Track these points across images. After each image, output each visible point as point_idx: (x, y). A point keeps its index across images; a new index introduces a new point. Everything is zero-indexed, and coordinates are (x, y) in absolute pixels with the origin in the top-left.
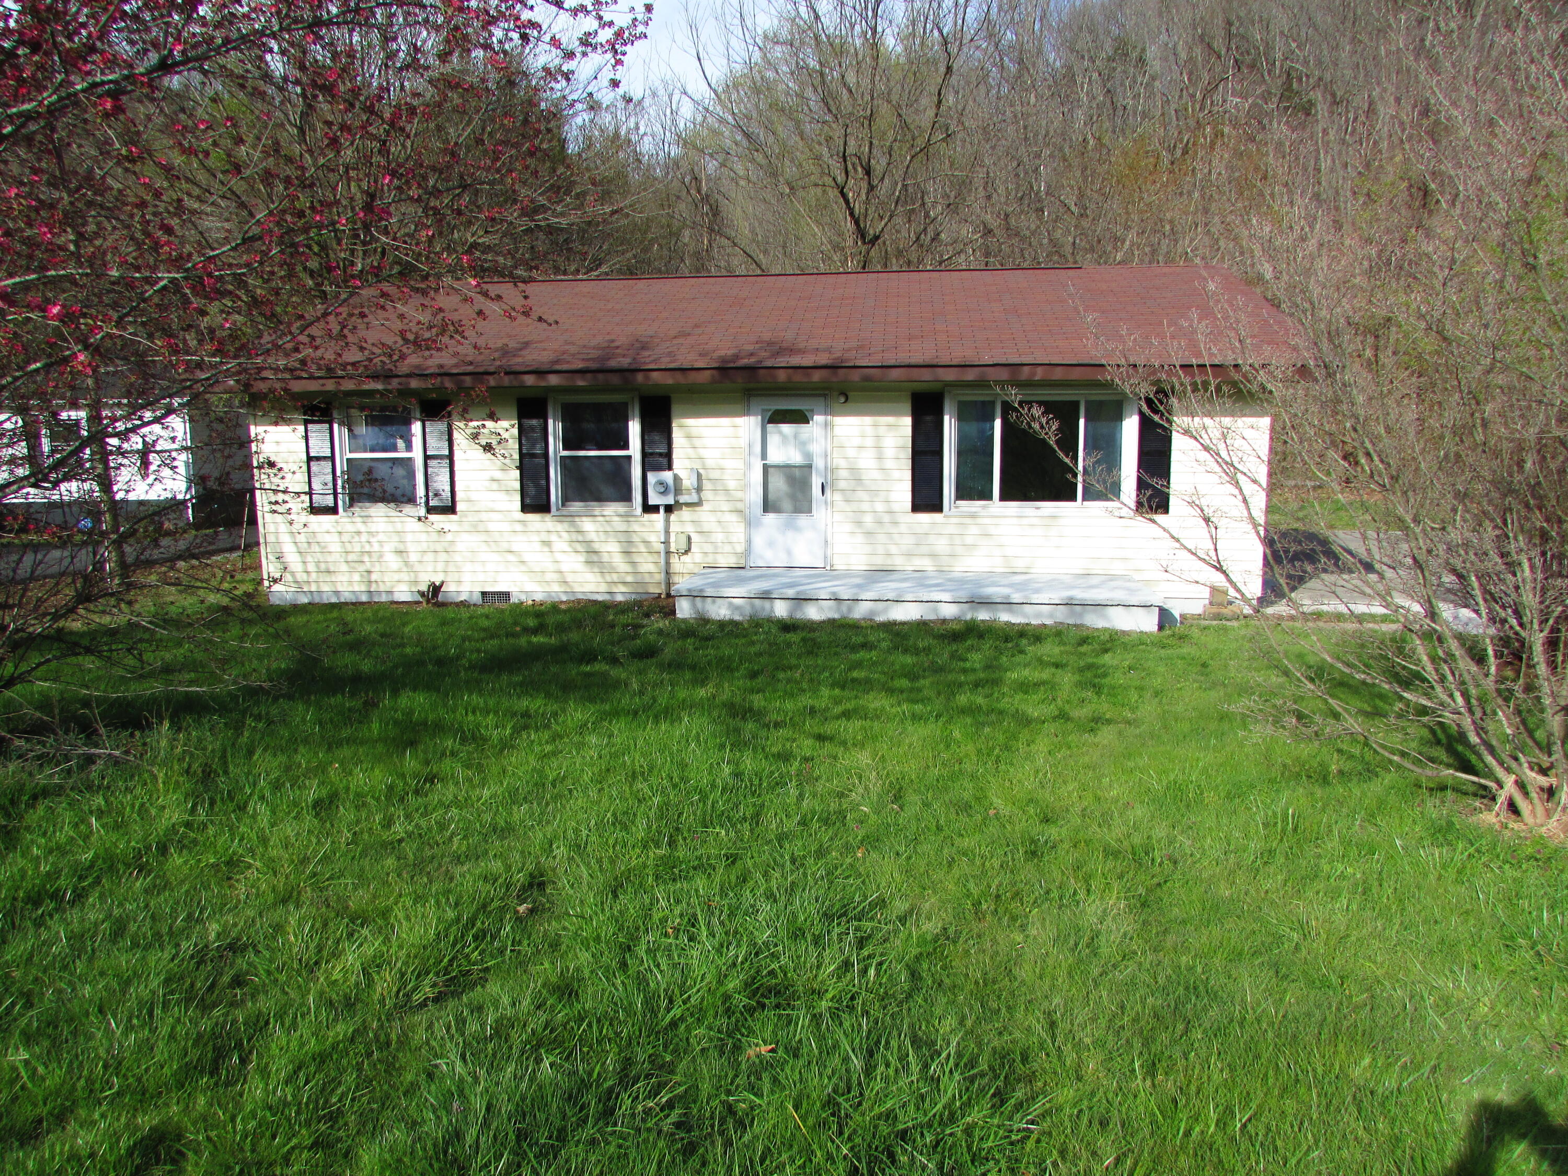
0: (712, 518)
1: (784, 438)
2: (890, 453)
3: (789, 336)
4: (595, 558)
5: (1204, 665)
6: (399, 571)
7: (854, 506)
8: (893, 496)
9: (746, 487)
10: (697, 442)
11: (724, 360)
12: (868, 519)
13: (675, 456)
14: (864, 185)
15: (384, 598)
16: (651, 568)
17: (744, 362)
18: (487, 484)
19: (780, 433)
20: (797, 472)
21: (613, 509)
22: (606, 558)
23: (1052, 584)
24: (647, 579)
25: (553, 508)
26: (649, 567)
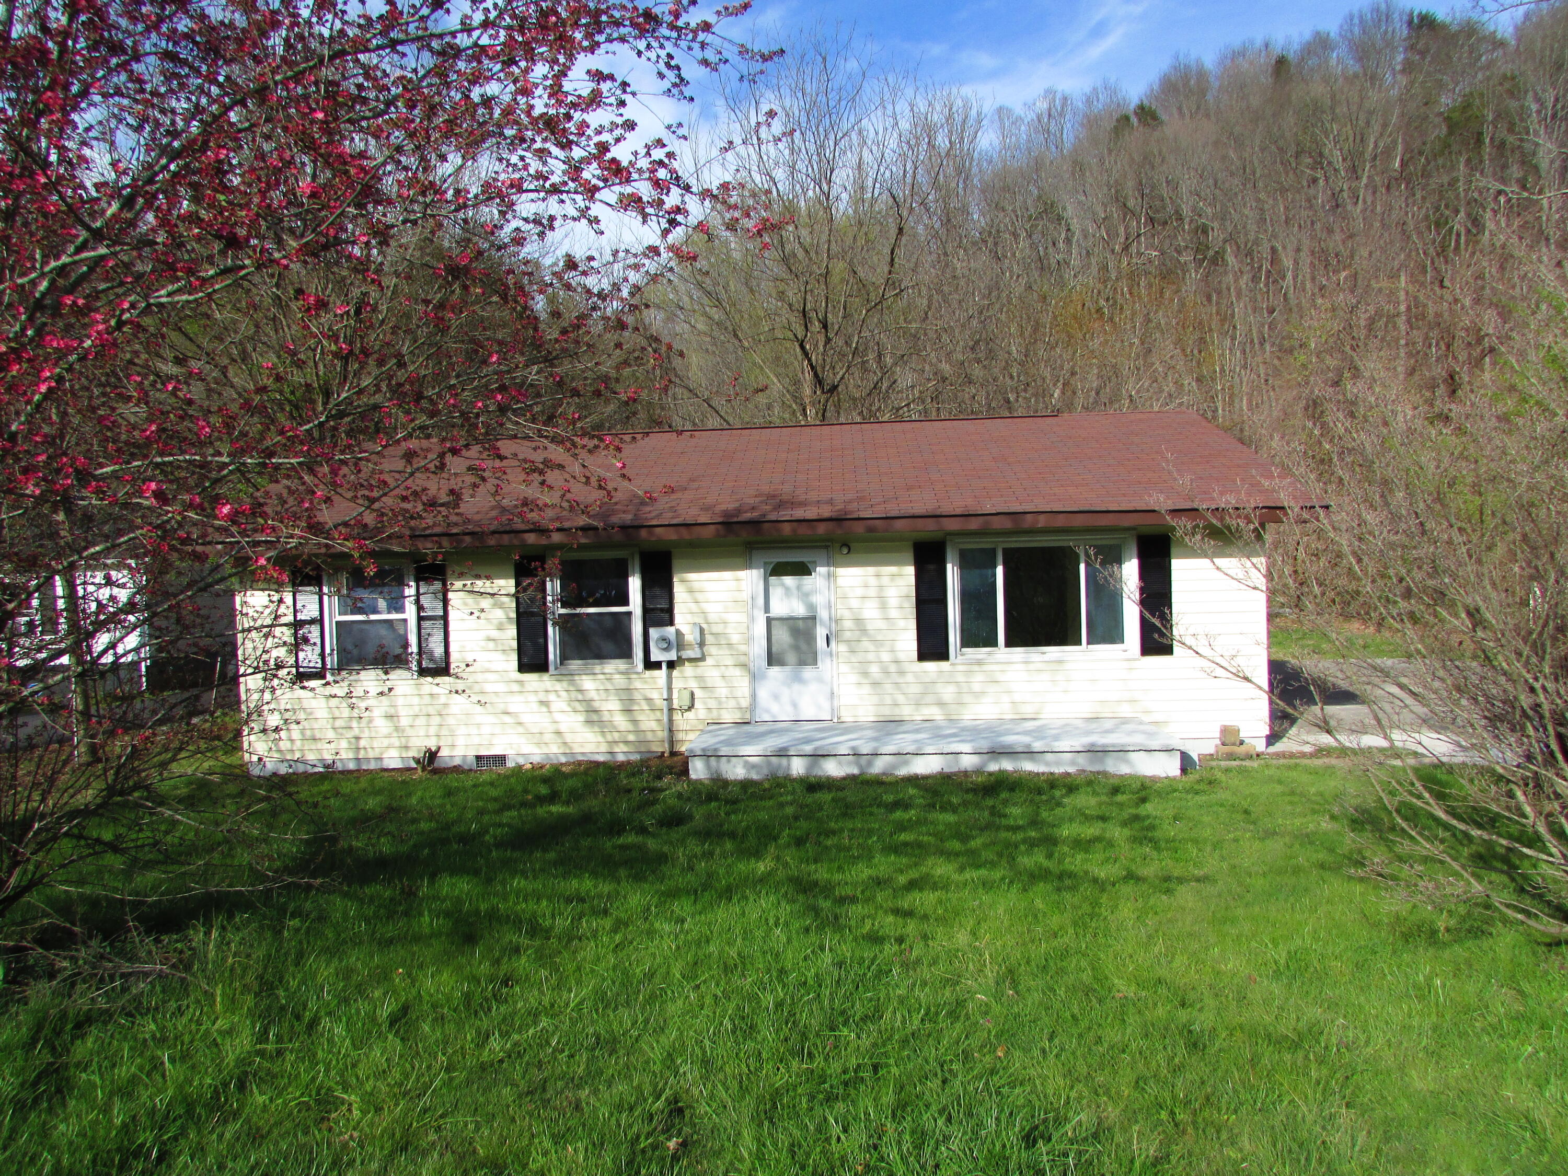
0: (715, 673)
1: (787, 589)
2: (893, 602)
3: (787, 488)
4: (595, 717)
5: (1246, 812)
6: (389, 736)
7: (860, 657)
8: (899, 646)
9: (749, 640)
10: (699, 596)
11: (726, 513)
12: (874, 669)
13: (676, 611)
14: (822, 339)
15: (373, 766)
16: (654, 725)
17: (747, 516)
18: (483, 643)
19: (783, 585)
20: (801, 624)
21: (613, 666)
22: (606, 717)
23: (1066, 730)
24: (650, 736)
25: (551, 668)
26: (652, 724)
